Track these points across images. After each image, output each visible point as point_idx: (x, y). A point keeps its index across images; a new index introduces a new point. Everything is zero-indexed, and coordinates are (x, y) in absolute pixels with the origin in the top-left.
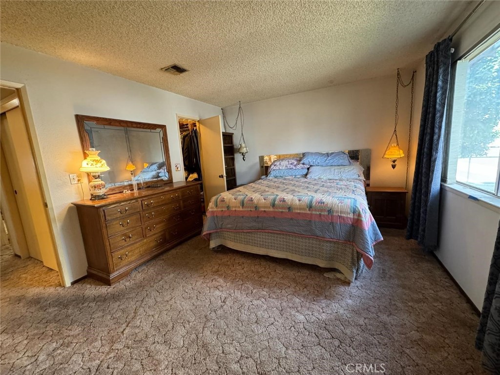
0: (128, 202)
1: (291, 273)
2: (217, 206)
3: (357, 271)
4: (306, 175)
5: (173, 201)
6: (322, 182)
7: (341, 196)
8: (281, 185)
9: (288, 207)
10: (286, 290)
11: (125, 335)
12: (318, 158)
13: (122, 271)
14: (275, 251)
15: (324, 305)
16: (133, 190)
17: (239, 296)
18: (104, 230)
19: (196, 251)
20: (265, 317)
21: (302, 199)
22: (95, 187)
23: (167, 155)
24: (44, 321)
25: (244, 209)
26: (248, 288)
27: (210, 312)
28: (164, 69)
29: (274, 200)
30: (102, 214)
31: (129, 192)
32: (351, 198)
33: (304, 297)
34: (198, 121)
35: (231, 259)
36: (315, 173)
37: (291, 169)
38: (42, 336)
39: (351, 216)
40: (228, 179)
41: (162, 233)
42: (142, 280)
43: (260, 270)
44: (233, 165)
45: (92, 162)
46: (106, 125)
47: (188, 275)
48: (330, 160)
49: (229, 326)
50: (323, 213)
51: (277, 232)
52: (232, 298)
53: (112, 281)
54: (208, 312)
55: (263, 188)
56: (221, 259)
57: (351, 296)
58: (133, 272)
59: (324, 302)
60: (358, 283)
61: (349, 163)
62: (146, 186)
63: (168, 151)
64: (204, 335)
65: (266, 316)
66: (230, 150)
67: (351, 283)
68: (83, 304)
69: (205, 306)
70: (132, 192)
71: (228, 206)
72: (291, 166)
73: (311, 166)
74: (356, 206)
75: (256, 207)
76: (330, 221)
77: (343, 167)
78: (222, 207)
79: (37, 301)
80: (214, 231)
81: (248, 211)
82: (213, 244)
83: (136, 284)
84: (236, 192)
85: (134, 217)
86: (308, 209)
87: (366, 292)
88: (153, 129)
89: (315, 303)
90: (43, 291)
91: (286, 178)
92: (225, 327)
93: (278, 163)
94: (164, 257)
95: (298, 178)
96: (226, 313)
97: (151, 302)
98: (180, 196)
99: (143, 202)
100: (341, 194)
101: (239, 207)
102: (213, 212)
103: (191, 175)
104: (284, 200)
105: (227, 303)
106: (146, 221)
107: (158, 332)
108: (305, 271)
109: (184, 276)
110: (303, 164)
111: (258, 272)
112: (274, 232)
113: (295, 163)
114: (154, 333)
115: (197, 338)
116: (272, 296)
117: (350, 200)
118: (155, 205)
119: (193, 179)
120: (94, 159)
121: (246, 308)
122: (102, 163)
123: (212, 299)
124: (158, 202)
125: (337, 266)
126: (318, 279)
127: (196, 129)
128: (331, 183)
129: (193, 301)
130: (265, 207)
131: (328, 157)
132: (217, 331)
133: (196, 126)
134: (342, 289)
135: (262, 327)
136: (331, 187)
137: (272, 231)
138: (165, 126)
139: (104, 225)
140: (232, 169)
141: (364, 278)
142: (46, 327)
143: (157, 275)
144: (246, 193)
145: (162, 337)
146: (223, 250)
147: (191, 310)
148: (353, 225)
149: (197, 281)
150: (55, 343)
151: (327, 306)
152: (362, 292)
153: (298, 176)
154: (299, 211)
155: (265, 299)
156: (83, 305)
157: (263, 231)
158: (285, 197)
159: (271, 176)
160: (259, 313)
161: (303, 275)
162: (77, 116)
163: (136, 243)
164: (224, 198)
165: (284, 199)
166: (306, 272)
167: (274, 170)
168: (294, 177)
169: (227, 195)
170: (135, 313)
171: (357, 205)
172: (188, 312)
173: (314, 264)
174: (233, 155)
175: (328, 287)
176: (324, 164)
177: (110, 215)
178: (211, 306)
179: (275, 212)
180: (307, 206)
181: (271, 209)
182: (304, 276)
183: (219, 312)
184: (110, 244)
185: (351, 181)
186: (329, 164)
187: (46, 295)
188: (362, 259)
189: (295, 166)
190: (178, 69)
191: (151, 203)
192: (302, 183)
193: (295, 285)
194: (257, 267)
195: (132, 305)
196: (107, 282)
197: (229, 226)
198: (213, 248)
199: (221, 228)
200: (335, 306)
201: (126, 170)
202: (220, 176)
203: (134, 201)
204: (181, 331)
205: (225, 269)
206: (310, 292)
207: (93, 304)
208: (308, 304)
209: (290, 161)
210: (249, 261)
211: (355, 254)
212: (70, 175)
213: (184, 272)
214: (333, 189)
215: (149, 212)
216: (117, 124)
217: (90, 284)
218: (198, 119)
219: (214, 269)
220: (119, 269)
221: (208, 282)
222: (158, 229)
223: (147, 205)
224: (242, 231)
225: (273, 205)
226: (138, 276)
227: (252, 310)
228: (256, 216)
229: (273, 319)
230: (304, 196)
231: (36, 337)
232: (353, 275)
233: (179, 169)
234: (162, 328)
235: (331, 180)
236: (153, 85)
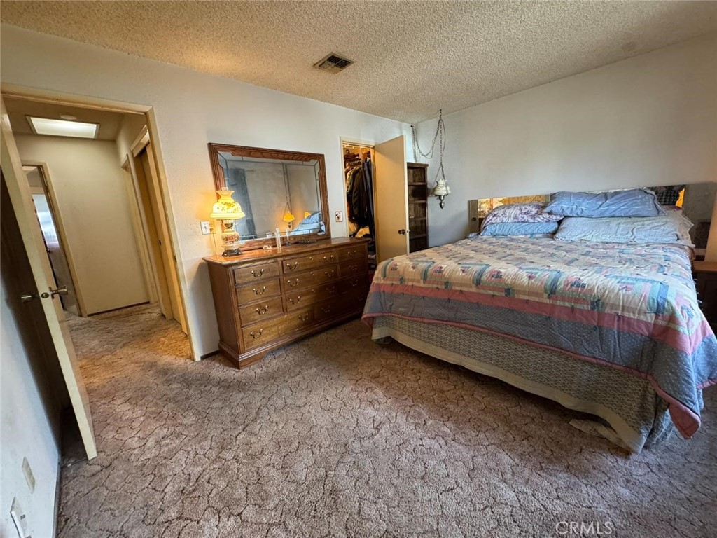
0: (265, 262)
1: (502, 404)
2: (385, 277)
3: (652, 433)
4: (555, 233)
5: (327, 264)
6: (587, 246)
7: (628, 275)
8: (499, 249)
9: (506, 287)
10: (487, 434)
11: (238, 442)
12: (583, 201)
13: (255, 352)
14: (475, 361)
15: (562, 483)
16: (276, 246)
17: (402, 424)
18: (234, 297)
19: (354, 341)
20: (440, 473)
21: (537, 275)
22: (227, 240)
23: (324, 199)
24: (165, 398)
25: (426, 285)
26: (420, 414)
27: (352, 439)
28: (318, 65)
29: (481, 274)
30: (231, 275)
31: (271, 248)
32: (653, 281)
33: (521, 456)
34: (374, 147)
35: (401, 361)
36: (574, 231)
37: (524, 222)
38: (158, 416)
39: (650, 318)
40: (412, 238)
41: (309, 309)
42: (276, 369)
43: (445, 389)
44: (425, 214)
45: (223, 206)
46: (244, 156)
47: (335, 375)
48: (610, 207)
49: (377, 471)
50: (578, 306)
51: (481, 330)
52: (391, 425)
53: (242, 364)
54: (350, 438)
55: (465, 252)
56: (387, 359)
57: (629, 481)
58: (269, 356)
59: (562, 479)
60: (651, 457)
61: (655, 212)
62: (294, 242)
63: (326, 192)
64: (337, 473)
65: (442, 472)
66: (420, 191)
67: (633, 454)
68: (206, 386)
69: (348, 427)
70: (275, 248)
71: (402, 278)
72: (526, 217)
73: (566, 217)
74: (665, 299)
75: (446, 284)
76: (596, 324)
77: (639, 219)
78: (393, 279)
79: (165, 372)
80: (380, 314)
81: (432, 289)
82: (377, 334)
83: (267, 373)
84: (418, 257)
85: (272, 283)
86: (546, 295)
87: (670, 483)
88: (306, 160)
89: (544, 475)
90: (174, 361)
91: (514, 237)
92: (371, 471)
93: (500, 212)
94: (309, 342)
95: (537, 239)
96: (377, 447)
97: (279, 402)
98: (337, 257)
99: (284, 263)
100: (627, 271)
101: (419, 281)
102: (378, 285)
103: (361, 230)
104: (499, 275)
105: (382, 431)
106: (287, 290)
107: (277, 449)
108: (531, 407)
109: (329, 375)
110: (550, 213)
111: (441, 391)
112: (476, 328)
113: (534, 211)
114: (272, 450)
115: (326, 476)
116: (459, 439)
117: (649, 285)
118: (301, 268)
119: (362, 235)
120: (225, 201)
121: (411, 448)
122: (235, 207)
123: (361, 419)
124: (305, 265)
125: (601, 412)
126: (555, 428)
127: (370, 160)
128: (608, 248)
129: (333, 415)
130: (461, 285)
131: (606, 200)
132: (356, 473)
133: (370, 156)
134: (609, 461)
135: (432, 490)
136: (605, 256)
137: (470, 327)
138: (322, 156)
139: (233, 290)
140: (422, 221)
141: (668, 449)
142: (164, 407)
143: (296, 365)
144: (434, 259)
145: (281, 458)
146: (390, 344)
147: (328, 429)
148: (651, 338)
149: (344, 386)
150: (167, 429)
151: (569, 487)
152: (660, 479)
153: (537, 236)
154: (527, 298)
155: (446, 441)
156: (206, 388)
157: (455, 324)
158: (501, 270)
159: (486, 233)
160: (431, 463)
161: (525, 414)
162: (210, 145)
163: (273, 318)
164: (396, 265)
165: (499, 272)
166: (532, 410)
167: (492, 223)
168: (529, 236)
169: (403, 262)
170: (257, 413)
171: (668, 298)
172: (323, 431)
173: (551, 398)
174: (426, 199)
175: (577, 449)
176: (595, 214)
177: (241, 278)
178: (357, 430)
179: (479, 294)
180: (545, 288)
181: (474, 289)
182: (528, 416)
183: (367, 443)
184: (240, 316)
185: (656, 248)
186: (607, 214)
187: (175, 367)
188: (668, 412)
189: (533, 217)
190: (338, 62)
191: (296, 265)
192: (543, 247)
193: (506, 429)
194: (441, 382)
195: (256, 401)
196: (236, 364)
197: (402, 310)
198: (378, 340)
199: (390, 312)
200: (586, 492)
201: (283, 220)
202: (400, 232)
203: (273, 261)
204: (307, 457)
205: (390, 376)
206: (535, 450)
207: (215, 389)
208: (526, 473)
209: (523, 208)
210: (430, 370)
211: (650, 399)
212: (202, 223)
213: (330, 369)
214: (610, 260)
215: (291, 277)
216: (259, 154)
217: (220, 362)
218: (373, 145)
219: (372, 373)
220: (251, 350)
221: (360, 392)
222: (305, 301)
223: (290, 267)
224: (420, 320)
225: (478, 282)
226: (274, 363)
227: (419, 455)
228: (447, 298)
229: (453, 481)
230: (541, 270)
231: (153, 416)
232: (641, 439)
233: (341, 219)
234: (284, 446)
235: (607, 243)
236: (308, 95)
